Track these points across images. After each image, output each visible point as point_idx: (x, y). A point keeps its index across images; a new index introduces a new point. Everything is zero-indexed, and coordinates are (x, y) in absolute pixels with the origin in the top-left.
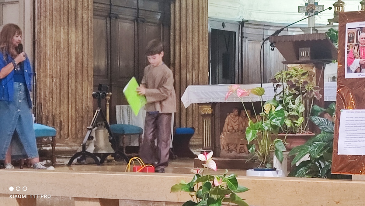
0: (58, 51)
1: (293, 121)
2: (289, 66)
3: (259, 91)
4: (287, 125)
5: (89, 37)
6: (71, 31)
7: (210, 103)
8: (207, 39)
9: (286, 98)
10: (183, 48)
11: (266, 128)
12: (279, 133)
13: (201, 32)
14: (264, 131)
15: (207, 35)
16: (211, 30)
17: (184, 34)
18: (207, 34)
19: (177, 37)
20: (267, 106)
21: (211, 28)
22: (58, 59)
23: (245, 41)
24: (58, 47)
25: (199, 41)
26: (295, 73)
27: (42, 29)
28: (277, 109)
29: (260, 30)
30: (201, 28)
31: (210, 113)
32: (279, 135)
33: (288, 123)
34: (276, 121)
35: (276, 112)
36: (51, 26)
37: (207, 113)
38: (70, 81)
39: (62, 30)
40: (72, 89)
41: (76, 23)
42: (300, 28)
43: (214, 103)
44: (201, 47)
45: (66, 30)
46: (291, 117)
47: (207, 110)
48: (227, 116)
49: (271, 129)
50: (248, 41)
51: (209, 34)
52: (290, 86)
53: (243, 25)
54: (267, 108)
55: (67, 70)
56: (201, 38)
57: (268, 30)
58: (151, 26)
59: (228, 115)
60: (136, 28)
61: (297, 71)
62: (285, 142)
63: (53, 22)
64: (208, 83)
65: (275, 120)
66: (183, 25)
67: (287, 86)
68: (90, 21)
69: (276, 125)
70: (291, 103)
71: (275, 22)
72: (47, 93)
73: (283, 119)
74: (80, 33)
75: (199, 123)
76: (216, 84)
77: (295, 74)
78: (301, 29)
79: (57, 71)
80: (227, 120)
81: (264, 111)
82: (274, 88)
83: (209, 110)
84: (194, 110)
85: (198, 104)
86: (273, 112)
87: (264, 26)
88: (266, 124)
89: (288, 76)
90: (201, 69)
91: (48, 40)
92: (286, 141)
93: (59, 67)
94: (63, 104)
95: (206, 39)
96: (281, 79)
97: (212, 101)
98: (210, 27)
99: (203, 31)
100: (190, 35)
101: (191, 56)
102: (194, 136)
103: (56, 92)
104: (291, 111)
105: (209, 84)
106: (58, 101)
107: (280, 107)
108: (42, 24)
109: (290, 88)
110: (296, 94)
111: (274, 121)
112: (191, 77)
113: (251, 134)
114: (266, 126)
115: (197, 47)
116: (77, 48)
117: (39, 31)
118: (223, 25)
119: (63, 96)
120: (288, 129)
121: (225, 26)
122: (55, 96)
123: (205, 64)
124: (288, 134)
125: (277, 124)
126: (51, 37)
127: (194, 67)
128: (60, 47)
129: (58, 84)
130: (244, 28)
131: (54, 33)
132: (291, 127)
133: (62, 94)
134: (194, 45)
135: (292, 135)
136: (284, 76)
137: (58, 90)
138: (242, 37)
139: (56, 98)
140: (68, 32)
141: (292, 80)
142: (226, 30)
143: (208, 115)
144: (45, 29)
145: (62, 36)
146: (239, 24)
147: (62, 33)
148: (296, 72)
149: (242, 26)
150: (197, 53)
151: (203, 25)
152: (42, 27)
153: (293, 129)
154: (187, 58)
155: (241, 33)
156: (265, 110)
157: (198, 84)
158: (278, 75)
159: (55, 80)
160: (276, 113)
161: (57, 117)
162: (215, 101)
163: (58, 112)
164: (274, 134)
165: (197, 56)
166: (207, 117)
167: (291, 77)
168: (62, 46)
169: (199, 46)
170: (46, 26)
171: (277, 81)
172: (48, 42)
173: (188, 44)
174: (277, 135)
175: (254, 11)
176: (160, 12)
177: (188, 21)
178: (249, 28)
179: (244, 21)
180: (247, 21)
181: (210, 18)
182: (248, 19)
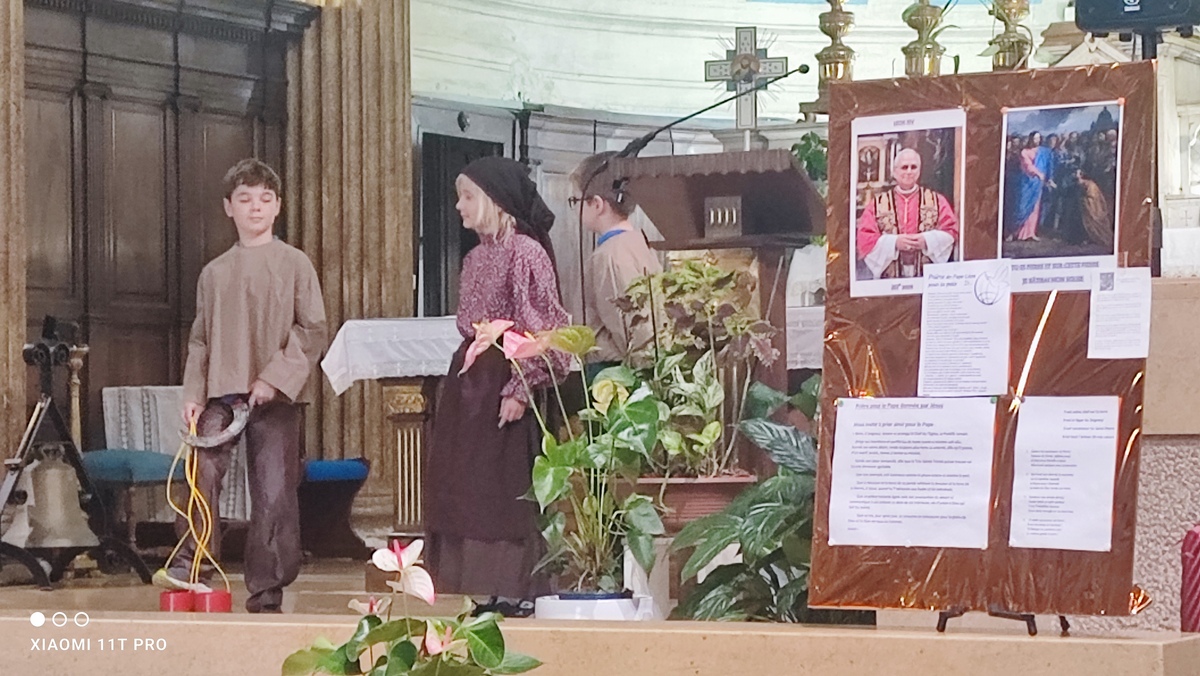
1: (688, 436)
2: (672, 255)
3: (577, 338)
4: (666, 447)
5: (13, 159)
8: (409, 165)
9: (664, 361)
10: (329, 195)
11: (600, 460)
12: (641, 476)
13: (388, 144)
14: (592, 470)
15: (408, 154)
16: (421, 136)
17: (331, 151)
18: (409, 151)
19: (309, 161)
20: (603, 387)
21: (421, 131)
25: (380, 173)
26: (694, 279)
28: (634, 398)
29: (583, 137)
30: (388, 131)
31: (419, 409)
32: (641, 481)
33: (671, 441)
34: (631, 436)
35: (630, 406)
37: (407, 411)
42: (712, 132)
43: (431, 377)
44: (388, 192)
46: (679, 421)
47: (410, 401)
49: (616, 463)
50: (544, 174)
51: (415, 150)
52: (679, 321)
53: (528, 122)
54: (603, 395)
56: (387, 163)
57: (609, 137)
58: (223, 122)
60: (170, 131)
61: (699, 273)
62: (662, 505)
64: (412, 311)
65: (629, 434)
66: (330, 123)
67: (667, 321)
68: (13, 108)
69: (632, 448)
70: (679, 375)
71: (629, 111)
73: (654, 430)
75: (382, 445)
76: (439, 315)
77: (692, 282)
78: (714, 136)
81: (594, 404)
83: (414, 402)
84: (367, 399)
85: (379, 380)
86: (622, 408)
87: (596, 123)
88: (599, 446)
89: (671, 290)
90: (389, 264)
92: (663, 502)
95: (405, 167)
96: (649, 298)
97: (424, 370)
98: (418, 126)
99: (393, 143)
100: (351, 154)
101: (354, 221)
102: (368, 487)
104: (681, 404)
105: (416, 315)
107: (644, 392)
109: (676, 328)
110: (697, 346)
111: (623, 435)
112: (355, 292)
113: (549, 479)
114: (599, 452)
115: (374, 194)
118: (462, 122)
120: (672, 463)
121: (468, 124)
123: (402, 246)
124: (670, 476)
125: (635, 446)
127: (365, 259)
130: (530, 132)
132: (681, 457)
134: (365, 189)
135: (682, 480)
136: (657, 290)
141: (684, 301)
142: (470, 137)
143: (413, 416)
146: (513, 117)
148: (697, 277)
149: (525, 125)
150: (374, 210)
151: (394, 121)
153: (687, 462)
154: (341, 229)
155: (520, 147)
156: (596, 401)
157: (381, 316)
160: (632, 409)
162: (435, 371)
164: (627, 480)
165: (374, 222)
166: (409, 424)
167: (681, 292)
169: (380, 189)
171: (635, 305)
173: (345, 184)
174: (635, 481)
175: (562, 76)
176: (251, 76)
177: (344, 109)
178: (546, 130)
179: (528, 107)
180: (541, 108)
181: (418, 97)
182: (542, 103)
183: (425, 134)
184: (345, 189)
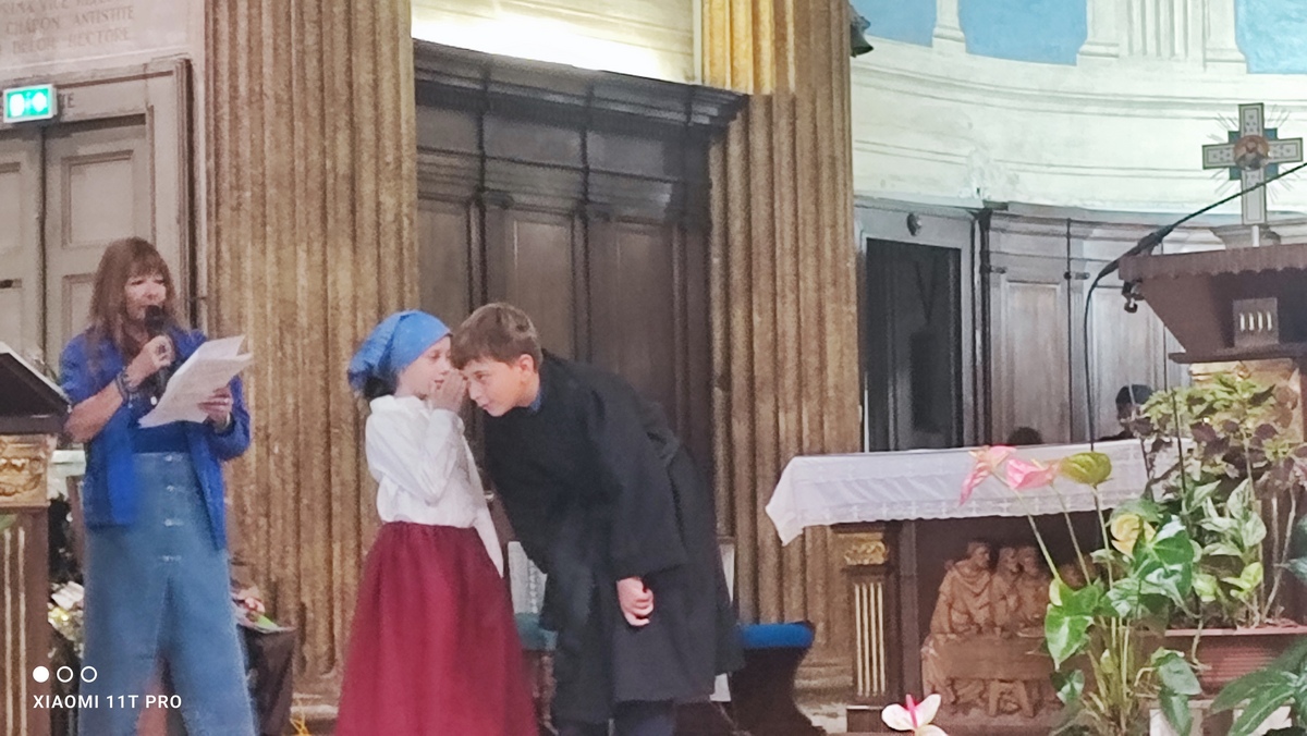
0: (288, 338)
1: (1225, 580)
2: (1197, 368)
3: (1091, 465)
4: (1198, 593)
5: (406, 280)
6: (337, 262)
7: (879, 522)
8: (853, 277)
9: (1193, 492)
10: (760, 314)
11: (1123, 608)
12: (1169, 628)
13: (828, 253)
14: (1114, 620)
15: (851, 264)
16: (864, 243)
17: (763, 262)
18: (853, 260)
19: (737, 274)
20: (1122, 523)
21: (865, 236)
22: (290, 365)
23: (998, 285)
24: (288, 324)
25: (820, 288)
26: (1226, 395)
27: (226, 256)
28: (1164, 534)
29: (1055, 239)
30: (827, 238)
31: (880, 560)
32: (1169, 633)
33: (1205, 586)
34: (1161, 578)
35: (1160, 543)
36: (259, 246)
37: (866, 562)
38: (334, 451)
39: (302, 255)
40: (343, 484)
41: (354, 231)
42: (1212, 229)
43: (894, 521)
44: (829, 308)
45: (317, 258)
46: (1214, 563)
47: (869, 551)
48: (944, 573)
49: (1143, 611)
50: (1009, 284)
51: (859, 257)
52: (1209, 444)
53: (989, 223)
54: (1124, 532)
55: (322, 410)
56: (827, 274)
57: (1084, 238)
58: (637, 232)
59: (950, 568)
60: (580, 243)
61: (1231, 389)
62: (1195, 661)
63: (268, 228)
64: (859, 448)
65: (1158, 576)
66: (760, 229)
67: (1194, 445)
68: (406, 222)
69: (1163, 593)
70: (1210, 508)
71: (1109, 207)
72: (248, 501)
73: (1187, 574)
74: (368, 267)
75: (828, 605)
76: (888, 450)
77: (1225, 399)
78: (1215, 233)
79: (283, 415)
80: (945, 587)
81: (1113, 542)
82: (1145, 454)
83: (874, 551)
84: (809, 553)
85: (832, 526)
86: (1150, 546)
87: (1070, 223)
88: (1122, 592)
89: (1198, 409)
90: (831, 393)
91: (249, 294)
92: (1197, 657)
93: (290, 400)
94: (311, 541)
95: (848, 276)
96: (1173, 419)
97: (886, 514)
98: (862, 232)
99: (834, 250)
100: (786, 266)
101: (790, 343)
102: (813, 656)
103: (283, 492)
104: (1214, 542)
105: (863, 451)
106: (290, 530)
107: (1174, 527)
108: (224, 236)
109: (1205, 453)
110: (1230, 474)
111: (1152, 577)
112: (793, 426)
113: (1065, 630)
114: (1122, 599)
115: (813, 314)
116: (360, 324)
117: (213, 261)
118: (912, 226)
119: (309, 507)
120: (1205, 612)
121: (920, 227)
122: (277, 511)
123: (846, 374)
124: (1204, 628)
125: (1167, 590)
126: (260, 284)
127: (804, 389)
128: (295, 320)
129: (288, 463)
130: (991, 234)
131: (270, 269)
132: (1217, 604)
133: (305, 501)
134: (802, 304)
135: (1219, 632)
136: (1183, 409)
137: (290, 487)
138: (986, 270)
139: (284, 517)
140: (325, 262)
141: (1215, 422)
142: (921, 243)
143: (872, 569)
144: (237, 257)
145: (303, 281)
146: (972, 217)
147: (301, 270)
148: (1229, 393)
149: (985, 227)
150: (813, 331)
151: (834, 226)
152: (224, 247)
153: (1224, 609)
154: (775, 350)
155: (981, 253)
156: (1115, 539)
157: (823, 452)
158: (1159, 403)
159: (276, 450)
160: (1161, 547)
161: (288, 590)
162: (900, 514)
163: (290, 570)
164: (1153, 632)
165: (814, 345)
166: (867, 579)
167: (1211, 410)
168: (303, 320)
169: (820, 306)
170: (242, 243)
171: (1156, 428)
172: (250, 303)
173: (778, 300)
174: (1163, 634)
175: (1029, 167)
176: (668, 178)
177: (777, 214)
178: (1011, 232)
179: (990, 206)
180: (1004, 206)
181: (861, 197)
182: (1005, 200)
183: (869, 240)
184: (779, 305)
